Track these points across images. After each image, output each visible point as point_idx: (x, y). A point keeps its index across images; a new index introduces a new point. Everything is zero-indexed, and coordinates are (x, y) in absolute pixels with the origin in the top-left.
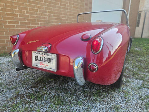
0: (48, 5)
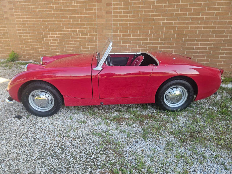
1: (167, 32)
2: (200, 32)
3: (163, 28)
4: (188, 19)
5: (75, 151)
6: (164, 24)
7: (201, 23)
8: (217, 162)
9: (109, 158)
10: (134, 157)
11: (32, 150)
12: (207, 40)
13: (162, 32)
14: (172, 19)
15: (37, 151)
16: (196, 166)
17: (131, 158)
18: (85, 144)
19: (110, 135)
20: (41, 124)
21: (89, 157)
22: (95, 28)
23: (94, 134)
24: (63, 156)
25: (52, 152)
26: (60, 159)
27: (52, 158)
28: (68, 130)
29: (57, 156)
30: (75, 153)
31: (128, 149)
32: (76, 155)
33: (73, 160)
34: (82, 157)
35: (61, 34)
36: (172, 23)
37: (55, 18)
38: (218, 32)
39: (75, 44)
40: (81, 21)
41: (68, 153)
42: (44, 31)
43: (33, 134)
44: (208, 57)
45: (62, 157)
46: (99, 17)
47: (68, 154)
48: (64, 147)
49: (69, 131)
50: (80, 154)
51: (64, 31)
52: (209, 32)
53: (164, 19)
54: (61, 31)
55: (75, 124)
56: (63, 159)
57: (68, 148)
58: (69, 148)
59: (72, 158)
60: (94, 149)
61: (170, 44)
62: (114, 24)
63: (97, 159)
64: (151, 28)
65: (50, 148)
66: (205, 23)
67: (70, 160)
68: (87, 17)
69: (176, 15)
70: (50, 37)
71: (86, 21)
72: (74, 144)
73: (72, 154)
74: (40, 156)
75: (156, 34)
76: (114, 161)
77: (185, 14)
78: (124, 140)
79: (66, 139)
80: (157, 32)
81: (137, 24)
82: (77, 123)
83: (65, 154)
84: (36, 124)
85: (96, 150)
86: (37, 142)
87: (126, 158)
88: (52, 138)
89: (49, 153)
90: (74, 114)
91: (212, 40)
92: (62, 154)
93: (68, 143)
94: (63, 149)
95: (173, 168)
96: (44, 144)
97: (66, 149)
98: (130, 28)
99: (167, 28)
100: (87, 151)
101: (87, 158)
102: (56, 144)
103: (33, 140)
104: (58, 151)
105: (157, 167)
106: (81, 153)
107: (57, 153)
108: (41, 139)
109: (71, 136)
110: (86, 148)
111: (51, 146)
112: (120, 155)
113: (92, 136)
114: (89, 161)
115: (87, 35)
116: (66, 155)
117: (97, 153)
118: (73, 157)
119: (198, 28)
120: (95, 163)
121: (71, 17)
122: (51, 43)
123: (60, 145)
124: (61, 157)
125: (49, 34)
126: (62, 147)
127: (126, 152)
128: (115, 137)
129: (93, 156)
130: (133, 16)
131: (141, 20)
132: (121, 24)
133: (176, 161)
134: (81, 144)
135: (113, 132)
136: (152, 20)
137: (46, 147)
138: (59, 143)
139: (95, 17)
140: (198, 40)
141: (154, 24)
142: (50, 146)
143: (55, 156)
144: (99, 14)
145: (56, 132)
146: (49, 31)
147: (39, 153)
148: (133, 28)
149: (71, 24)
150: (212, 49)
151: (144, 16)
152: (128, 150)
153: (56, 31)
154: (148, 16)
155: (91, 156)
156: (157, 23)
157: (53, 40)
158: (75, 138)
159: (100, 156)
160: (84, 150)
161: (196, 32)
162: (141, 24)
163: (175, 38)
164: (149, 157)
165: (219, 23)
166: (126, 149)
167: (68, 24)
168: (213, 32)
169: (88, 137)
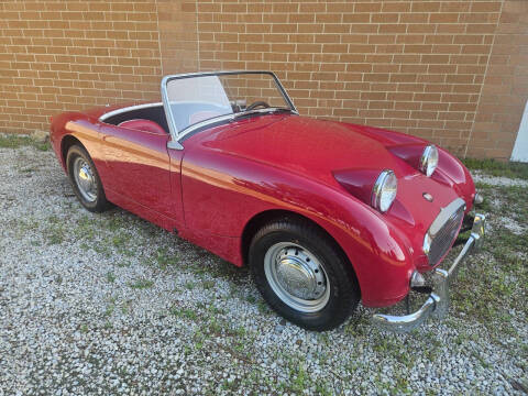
0: (328, 29)
1: (327, 58)
2: (398, 59)
3: (317, 49)
4: (372, 29)
5: (130, 364)
6: (319, 39)
7: (400, 39)
8: (463, 353)
9: (220, 373)
10: (280, 361)
11: (9, 375)
12: (413, 78)
13: (318, 58)
14: (336, 29)
15: (23, 377)
16: (422, 365)
17: (274, 365)
18: (155, 341)
19: (217, 312)
20: (28, 299)
21: (171, 376)
22: (155, 46)
23: (176, 313)
24: (100, 382)
25: (67, 375)
26: (91, 390)
27: (69, 390)
28: (104, 310)
29: (82, 383)
30: (130, 370)
31: (264, 344)
32: (134, 374)
33: (128, 390)
34: (151, 379)
35: (65, 59)
36: (336, 38)
37: (45, 16)
38: (436, 59)
39: (103, 86)
40: (117, 26)
41: (112, 370)
42: (14, 50)
43: (9, 329)
44: (414, 115)
45: (98, 385)
46: (162, 17)
47: (112, 375)
48: (98, 357)
49: (108, 313)
50: (146, 371)
51: (71, 51)
52: (416, 59)
53: (319, 29)
54: (63, 51)
55: (125, 293)
56: (100, 389)
57: (111, 359)
58: (113, 356)
59: (124, 385)
60: (180, 352)
61: (336, 86)
62: (203, 37)
63: (191, 377)
64: (292, 48)
65: (60, 364)
66: (408, 39)
67: (120, 390)
68: (131, 17)
69: (346, 18)
70: (34, 66)
71: (130, 26)
72: (127, 345)
73: (123, 374)
74: (35, 390)
75: (302, 63)
76: (233, 377)
77: (365, 18)
78: (252, 322)
79: (102, 334)
80: (304, 58)
81: (259, 38)
82: (130, 289)
83: (105, 376)
84: (15, 300)
85: (186, 355)
86: (20, 351)
87: (263, 365)
88: (62, 335)
89: (59, 377)
90: (120, 266)
91: (423, 79)
92: (96, 376)
93: (109, 346)
94: (97, 362)
95: (372, 378)
96: (41, 353)
97: (106, 362)
98: (241, 47)
99: (326, 49)
100: (161, 361)
101: (166, 379)
102: (77, 350)
103: (9, 346)
104: (85, 369)
105: (337, 380)
106: (146, 367)
107: (81, 376)
108: (32, 342)
109: (117, 324)
110: (158, 353)
111: (63, 357)
112: (246, 360)
113: (171, 320)
114: (170, 387)
115: (135, 62)
116: (108, 378)
117: (190, 363)
118: (126, 381)
119: (393, 49)
120: (188, 388)
121: (88, 16)
122: (37, 82)
123: (87, 352)
124: (93, 386)
125: (31, 58)
126: (94, 356)
127: (262, 350)
128: (230, 315)
129: (181, 371)
130: (249, 18)
131: (266, 28)
132: (219, 37)
133: (377, 360)
134: (146, 342)
135: (223, 303)
136: (293, 29)
137: (49, 364)
138: (84, 348)
139: (153, 16)
140: (395, 78)
141: (298, 39)
142: (60, 358)
143: (75, 383)
144: (163, 10)
145: (73, 318)
146: (30, 49)
147: (31, 382)
148: (250, 47)
149: (89, 35)
150: (422, 97)
151: (272, 19)
152: (265, 346)
153: (50, 51)
154: (283, 19)
155: (174, 373)
156: (303, 36)
157: (42, 75)
158: (126, 328)
159: (196, 368)
160: (154, 359)
161: (388, 59)
162: (268, 38)
163: (346, 72)
164: (315, 356)
165: (437, 39)
166: (260, 344)
167: (81, 34)
168: (425, 59)
169: (160, 324)
